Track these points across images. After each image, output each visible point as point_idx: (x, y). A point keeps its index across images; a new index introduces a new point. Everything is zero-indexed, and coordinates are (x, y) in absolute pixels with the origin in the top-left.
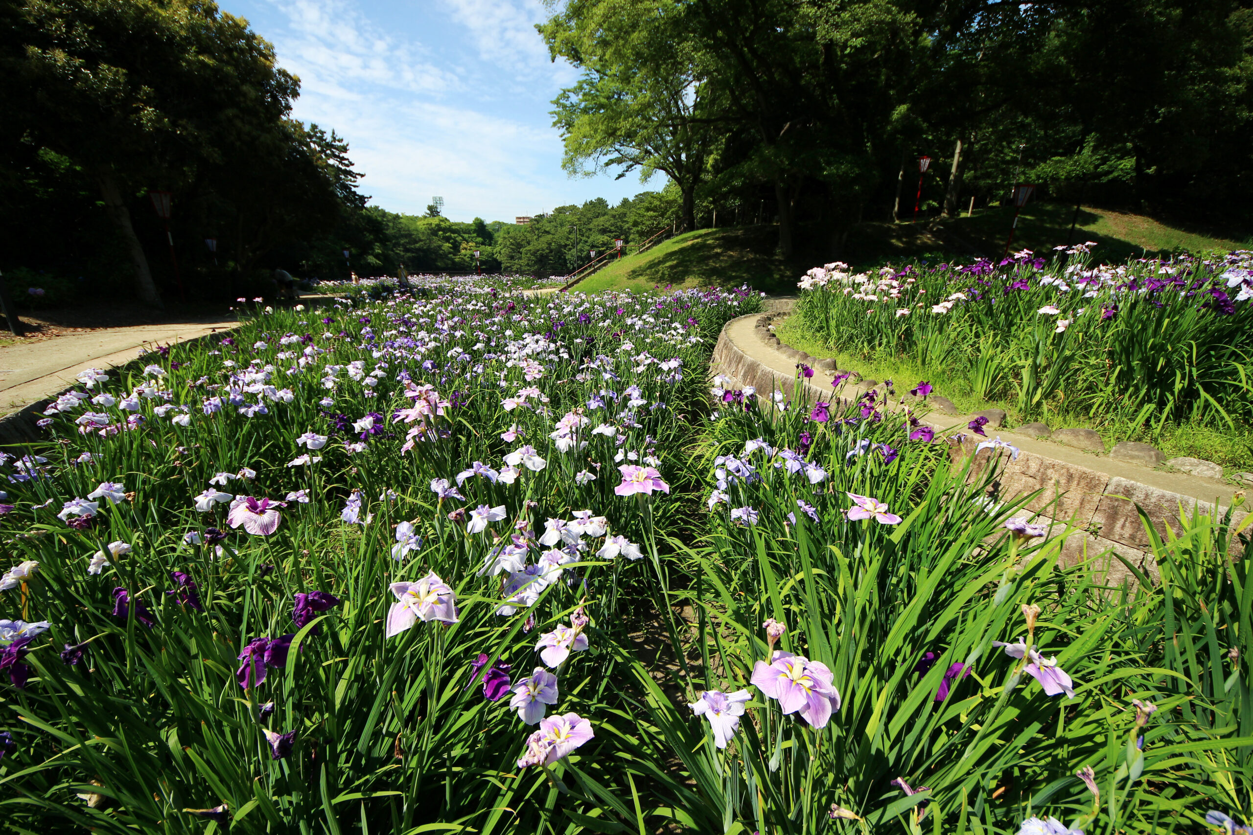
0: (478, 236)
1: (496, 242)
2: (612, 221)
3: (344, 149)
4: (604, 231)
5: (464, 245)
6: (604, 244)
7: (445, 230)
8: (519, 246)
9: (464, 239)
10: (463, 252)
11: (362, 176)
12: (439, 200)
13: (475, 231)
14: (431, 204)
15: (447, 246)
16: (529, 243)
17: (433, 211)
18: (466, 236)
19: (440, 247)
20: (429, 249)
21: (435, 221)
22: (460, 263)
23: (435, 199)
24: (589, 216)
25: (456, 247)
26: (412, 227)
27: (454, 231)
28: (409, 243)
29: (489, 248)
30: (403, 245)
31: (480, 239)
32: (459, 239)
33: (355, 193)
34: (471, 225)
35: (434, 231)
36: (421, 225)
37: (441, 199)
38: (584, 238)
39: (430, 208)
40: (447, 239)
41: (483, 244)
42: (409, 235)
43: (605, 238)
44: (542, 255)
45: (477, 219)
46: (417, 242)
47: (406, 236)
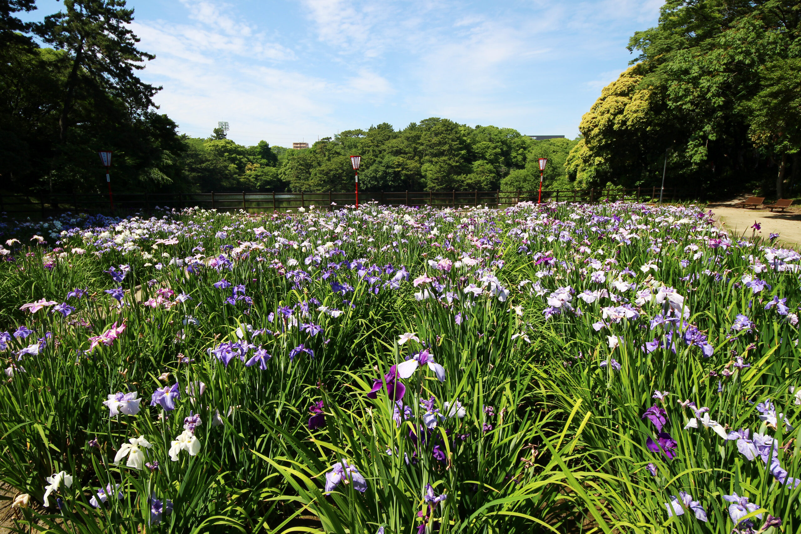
0: (263, 157)
1: (280, 164)
2: (406, 143)
3: (127, 16)
4: (398, 153)
5: (249, 166)
6: (399, 165)
7: (230, 151)
8: (309, 166)
9: (249, 161)
10: (248, 172)
11: (151, 57)
12: (225, 125)
13: (260, 153)
14: (217, 127)
15: (232, 166)
16: (319, 164)
17: (220, 134)
18: (251, 157)
19: (226, 167)
20: (215, 169)
21: (221, 143)
22: (245, 183)
23: (220, 123)
24: (380, 138)
25: (241, 168)
26: (200, 148)
27: (239, 153)
28: (195, 163)
29: (273, 169)
30: (188, 164)
31: (264, 161)
32: (244, 160)
33: (137, 80)
34: (256, 148)
35: (220, 152)
36: (207, 147)
37: (226, 124)
38: (378, 159)
39: (216, 131)
40: (233, 160)
41: (267, 165)
42: (195, 155)
43: (400, 159)
44: (334, 175)
45: (262, 142)
46: (203, 162)
47: (192, 156)
